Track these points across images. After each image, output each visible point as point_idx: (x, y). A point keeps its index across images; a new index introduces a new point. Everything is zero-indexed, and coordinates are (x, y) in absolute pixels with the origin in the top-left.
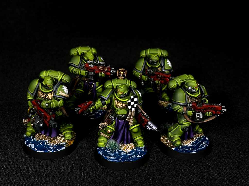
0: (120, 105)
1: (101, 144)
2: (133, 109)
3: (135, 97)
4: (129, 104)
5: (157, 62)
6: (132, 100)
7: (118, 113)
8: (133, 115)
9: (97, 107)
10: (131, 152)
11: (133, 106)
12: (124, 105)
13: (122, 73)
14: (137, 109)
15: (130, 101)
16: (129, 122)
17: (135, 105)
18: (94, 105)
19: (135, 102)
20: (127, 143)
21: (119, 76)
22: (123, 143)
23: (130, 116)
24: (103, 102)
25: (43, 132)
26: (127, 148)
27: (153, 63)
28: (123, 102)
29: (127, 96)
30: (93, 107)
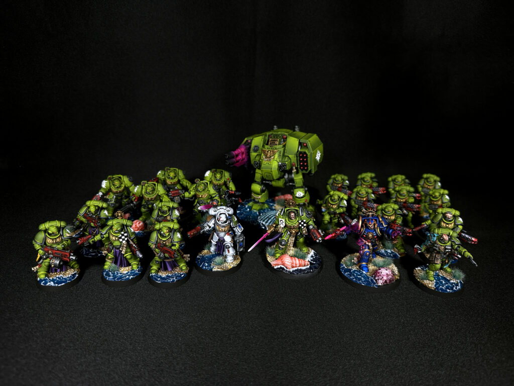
0: (114, 238)
1: (106, 267)
2: (124, 242)
3: (125, 233)
4: (120, 238)
5: (166, 212)
6: (123, 235)
7: (114, 244)
8: (125, 246)
9: (96, 239)
10: (127, 273)
11: (123, 240)
12: (117, 238)
13: (120, 214)
14: (128, 241)
15: (121, 236)
16: (122, 251)
17: (126, 239)
18: (94, 238)
19: (126, 237)
20: (125, 267)
21: (118, 216)
22: (122, 266)
23: (123, 247)
24: (102, 236)
25: (59, 270)
26: (124, 270)
27: (164, 212)
28: (116, 236)
29: (120, 232)
30: (93, 240)
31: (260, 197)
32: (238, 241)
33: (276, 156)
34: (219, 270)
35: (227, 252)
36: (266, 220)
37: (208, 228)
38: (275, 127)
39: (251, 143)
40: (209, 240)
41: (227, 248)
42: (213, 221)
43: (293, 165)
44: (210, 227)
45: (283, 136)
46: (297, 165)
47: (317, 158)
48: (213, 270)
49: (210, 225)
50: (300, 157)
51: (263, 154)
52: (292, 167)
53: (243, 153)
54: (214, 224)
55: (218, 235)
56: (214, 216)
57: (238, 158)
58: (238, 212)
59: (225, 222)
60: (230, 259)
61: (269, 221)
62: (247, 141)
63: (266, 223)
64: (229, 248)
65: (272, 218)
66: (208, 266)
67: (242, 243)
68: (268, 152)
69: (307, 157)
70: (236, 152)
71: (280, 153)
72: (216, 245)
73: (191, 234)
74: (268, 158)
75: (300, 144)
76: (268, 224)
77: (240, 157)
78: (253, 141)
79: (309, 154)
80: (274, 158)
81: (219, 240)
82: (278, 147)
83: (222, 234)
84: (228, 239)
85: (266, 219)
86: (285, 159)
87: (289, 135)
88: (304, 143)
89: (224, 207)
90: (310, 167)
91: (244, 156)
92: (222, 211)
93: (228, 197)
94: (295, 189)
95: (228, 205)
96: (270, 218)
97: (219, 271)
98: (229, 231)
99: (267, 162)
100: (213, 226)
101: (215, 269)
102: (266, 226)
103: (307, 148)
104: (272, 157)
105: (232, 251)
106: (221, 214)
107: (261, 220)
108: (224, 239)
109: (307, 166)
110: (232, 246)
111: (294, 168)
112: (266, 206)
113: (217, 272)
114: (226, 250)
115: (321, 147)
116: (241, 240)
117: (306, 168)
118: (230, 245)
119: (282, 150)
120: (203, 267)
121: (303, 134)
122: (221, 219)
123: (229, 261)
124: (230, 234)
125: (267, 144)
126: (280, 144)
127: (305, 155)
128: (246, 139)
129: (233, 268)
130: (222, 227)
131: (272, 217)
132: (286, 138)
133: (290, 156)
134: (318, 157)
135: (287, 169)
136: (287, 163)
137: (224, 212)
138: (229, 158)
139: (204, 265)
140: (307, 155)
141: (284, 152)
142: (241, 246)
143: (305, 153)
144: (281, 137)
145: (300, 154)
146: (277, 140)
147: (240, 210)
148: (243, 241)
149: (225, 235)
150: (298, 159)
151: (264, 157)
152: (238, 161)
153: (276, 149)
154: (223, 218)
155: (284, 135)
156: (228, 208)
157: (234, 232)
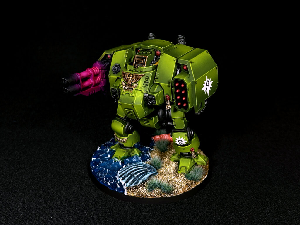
31: (124, 139)
33: (141, 83)
36: (127, 178)
38: (151, 35)
39: (111, 59)
43: (167, 99)
45: (156, 50)
46: (173, 100)
47: (204, 88)
50: (176, 88)
51: (122, 80)
52: (165, 102)
53: (96, 75)
57: (87, 83)
58: (93, 159)
61: (131, 181)
62: (106, 55)
63: (126, 182)
65: (136, 176)
68: (129, 76)
69: (185, 88)
70: (84, 74)
71: (147, 78)
74: (129, 85)
75: (178, 66)
76: (128, 184)
77: (91, 81)
78: (114, 57)
79: (188, 84)
80: (137, 87)
82: (145, 68)
85: (127, 176)
86: (154, 89)
87: (164, 49)
88: (184, 65)
90: (192, 105)
91: (99, 79)
94: (175, 132)
96: (133, 175)
99: (127, 92)
102: (125, 187)
103: (188, 73)
104: (135, 85)
107: (120, 177)
109: (186, 102)
111: (168, 103)
112: (136, 152)
115: (215, 70)
117: (185, 105)
119: (150, 74)
121: (188, 49)
125: (131, 64)
126: (149, 64)
127: (182, 86)
128: (105, 53)
131: (136, 173)
132: (159, 55)
133: (162, 84)
134: (207, 87)
135: (157, 104)
136: (155, 95)
138: (68, 85)
140: (185, 85)
141: (154, 77)
143: (182, 82)
144: (153, 53)
145: (175, 83)
146: (145, 58)
147: (97, 157)
150: (174, 91)
151: (124, 84)
152: (88, 87)
153: (141, 72)
155: (158, 50)
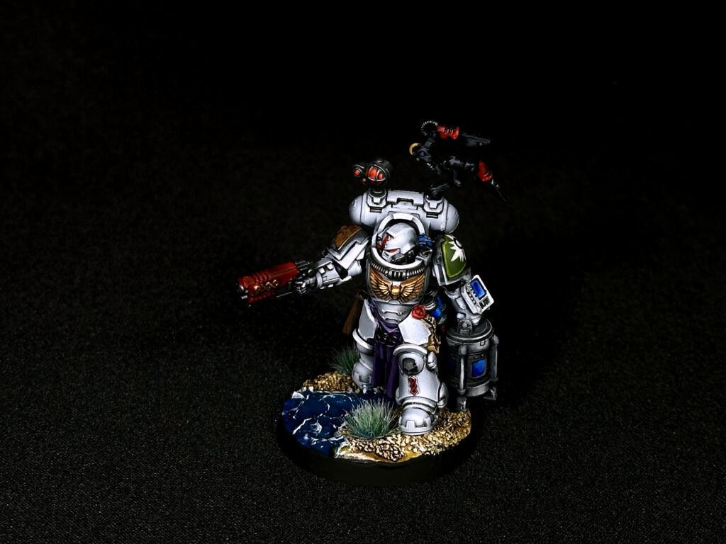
32: (463, 350)
34: (361, 456)
35: (407, 388)
37: (332, 275)
40: (346, 330)
41: (406, 371)
42: (358, 251)
44: (343, 273)
48: (339, 453)
49: (345, 264)
54: (363, 263)
55: (376, 313)
56: (368, 230)
59: (408, 259)
60: (415, 419)
64: (415, 371)
66: (319, 437)
67: (482, 364)
72: (369, 354)
73: (250, 288)
81: (379, 332)
83: (391, 310)
84: (415, 333)
89: (418, 199)
92: (404, 212)
93: (431, 150)
95: (435, 190)
97: (361, 462)
98: (425, 299)
100: (357, 269)
101: (348, 451)
105: (427, 389)
106: (393, 222)
108: (399, 334)
110: (433, 365)
113: (352, 463)
114: (405, 379)
116: (478, 347)
118: (419, 361)
120: (301, 434)
122: (391, 245)
123: (410, 428)
124: (431, 313)
129: (424, 458)
130: (393, 278)
137: (409, 218)
139: (309, 429)
142: (476, 372)
148: (487, 353)
149: (404, 315)
154: (400, 240)
156: (433, 204)
157: (451, 310)
